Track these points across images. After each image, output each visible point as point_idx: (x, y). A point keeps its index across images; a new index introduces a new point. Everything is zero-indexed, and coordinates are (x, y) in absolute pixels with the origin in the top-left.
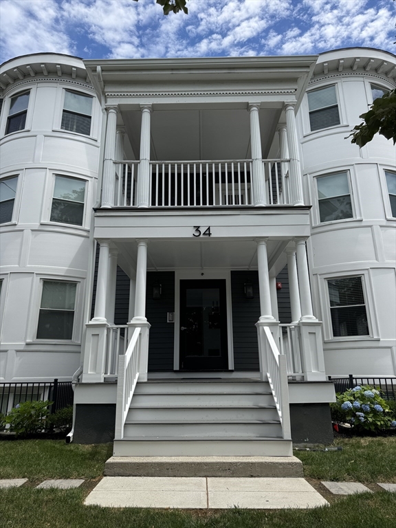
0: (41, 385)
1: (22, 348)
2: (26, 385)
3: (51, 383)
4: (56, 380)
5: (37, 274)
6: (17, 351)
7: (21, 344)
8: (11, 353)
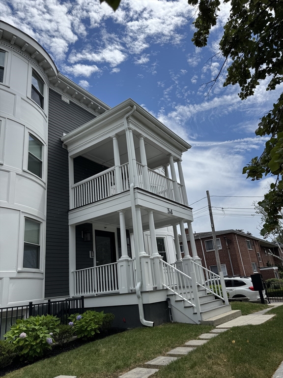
0: (24, 308)
1: (14, 276)
2: (11, 309)
3: (27, 306)
4: (31, 303)
5: (22, 212)
6: (11, 278)
7: (13, 272)
8: (6, 280)
